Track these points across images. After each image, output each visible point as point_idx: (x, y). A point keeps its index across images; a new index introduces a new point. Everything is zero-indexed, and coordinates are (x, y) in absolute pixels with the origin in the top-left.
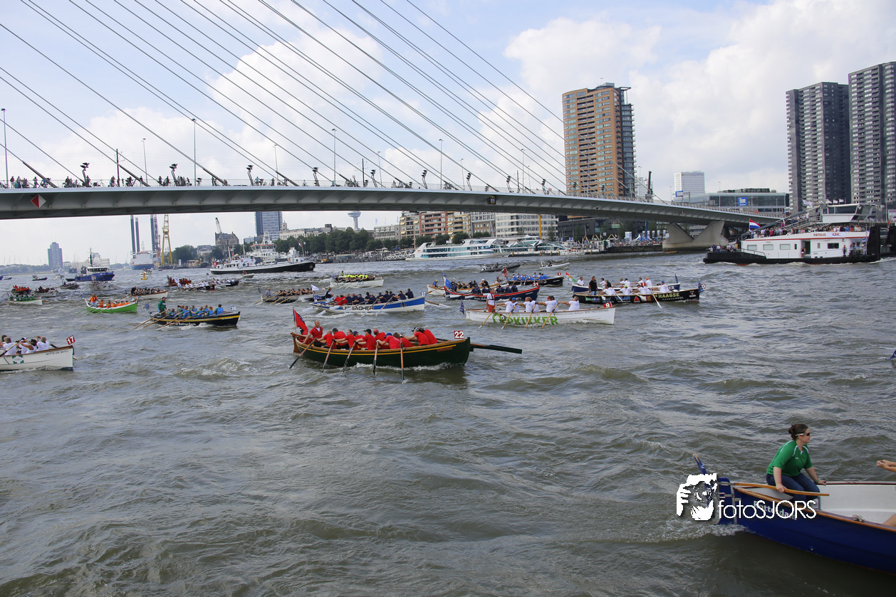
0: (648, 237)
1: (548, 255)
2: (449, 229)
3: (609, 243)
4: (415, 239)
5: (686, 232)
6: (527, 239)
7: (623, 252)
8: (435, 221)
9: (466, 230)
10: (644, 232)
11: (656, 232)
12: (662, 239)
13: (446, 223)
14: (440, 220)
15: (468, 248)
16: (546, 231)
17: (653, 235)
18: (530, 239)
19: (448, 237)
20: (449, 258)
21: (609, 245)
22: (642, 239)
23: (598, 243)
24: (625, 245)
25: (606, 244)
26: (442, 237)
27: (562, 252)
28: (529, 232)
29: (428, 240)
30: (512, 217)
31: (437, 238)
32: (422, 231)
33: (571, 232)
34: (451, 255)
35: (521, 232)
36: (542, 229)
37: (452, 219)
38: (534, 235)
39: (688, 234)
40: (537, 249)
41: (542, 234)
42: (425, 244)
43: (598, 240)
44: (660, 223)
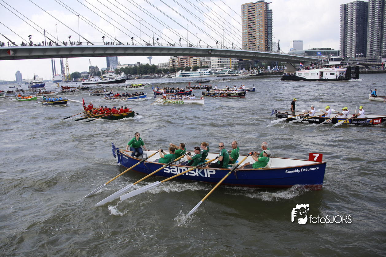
0: (278, 69)
1: (234, 76)
2: (191, 64)
3: (261, 71)
4: (176, 69)
5: (294, 67)
6: (225, 69)
7: (266, 75)
8: (185, 61)
9: (199, 65)
10: (276, 66)
11: (281, 67)
12: (283, 70)
13: (190, 61)
14: (187, 60)
15: (199, 73)
16: (233, 66)
17: (280, 68)
18: (226, 69)
19: (190, 68)
20: (191, 77)
21: (261, 72)
22: (275, 69)
24: (267, 72)
25: (259, 71)
26: (188, 68)
27: (240, 75)
28: (226, 66)
29: (182, 69)
30: (218, 59)
31: (186, 68)
32: (179, 65)
33: (244, 66)
34: (192, 76)
35: (222, 66)
36: (231, 64)
37: (192, 60)
38: (228, 67)
39: (295, 68)
40: (229, 73)
41: (231, 67)
42: (180, 71)
43: (256, 70)
44: (283, 62)
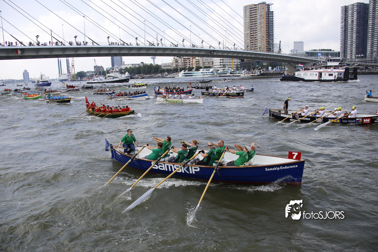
0: (279, 69)
1: (236, 76)
2: (194, 64)
3: (262, 71)
4: (179, 69)
5: (295, 67)
6: (227, 69)
7: (268, 75)
8: (188, 61)
9: (201, 65)
10: (277, 67)
11: (282, 67)
12: (284, 70)
13: (192, 62)
14: (190, 60)
15: (202, 73)
16: (235, 66)
17: (281, 68)
18: (228, 69)
19: (193, 68)
20: (193, 77)
22: (276, 70)
23: (257, 71)
24: (268, 72)
25: (260, 72)
26: (191, 68)
27: (242, 75)
28: (228, 66)
29: (184, 69)
30: (221, 60)
31: (189, 68)
32: (182, 65)
33: (246, 66)
34: (194, 76)
35: (224, 66)
36: (233, 65)
37: (195, 60)
38: (230, 67)
40: (231, 73)
41: (233, 67)
42: (183, 71)
43: (257, 70)
44: (284, 63)
